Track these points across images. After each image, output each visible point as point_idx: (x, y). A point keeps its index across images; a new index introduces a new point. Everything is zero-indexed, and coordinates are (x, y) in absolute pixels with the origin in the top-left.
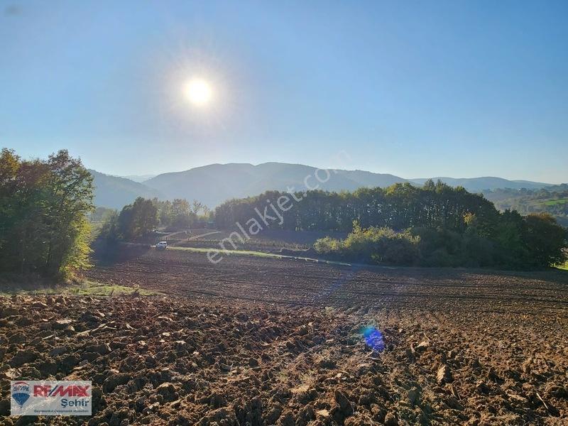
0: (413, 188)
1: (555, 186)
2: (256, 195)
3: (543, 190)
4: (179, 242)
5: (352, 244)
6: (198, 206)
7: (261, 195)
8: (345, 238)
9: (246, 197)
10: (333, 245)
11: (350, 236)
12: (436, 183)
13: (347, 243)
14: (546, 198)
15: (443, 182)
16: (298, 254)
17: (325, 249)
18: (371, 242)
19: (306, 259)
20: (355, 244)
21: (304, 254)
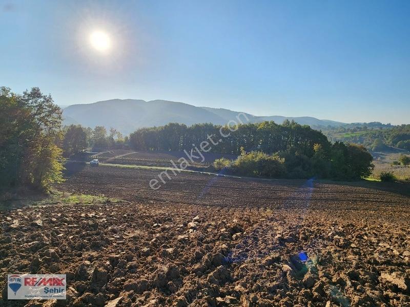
0: (276, 125)
1: (348, 124)
2: (161, 126)
3: (342, 127)
4: (107, 160)
5: (241, 163)
6: (113, 132)
7: (166, 126)
8: (235, 158)
9: (153, 127)
10: (227, 163)
11: (239, 157)
12: (291, 122)
13: (237, 162)
14: (344, 132)
15: (295, 121)
16: (201, 169)
17: (221, 166)
18: (254, 163)
19: (209, 173)
20: (242, 163)
21: (206, 170)
